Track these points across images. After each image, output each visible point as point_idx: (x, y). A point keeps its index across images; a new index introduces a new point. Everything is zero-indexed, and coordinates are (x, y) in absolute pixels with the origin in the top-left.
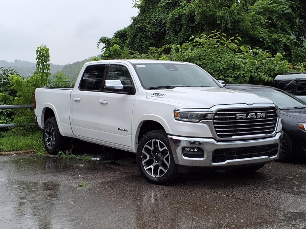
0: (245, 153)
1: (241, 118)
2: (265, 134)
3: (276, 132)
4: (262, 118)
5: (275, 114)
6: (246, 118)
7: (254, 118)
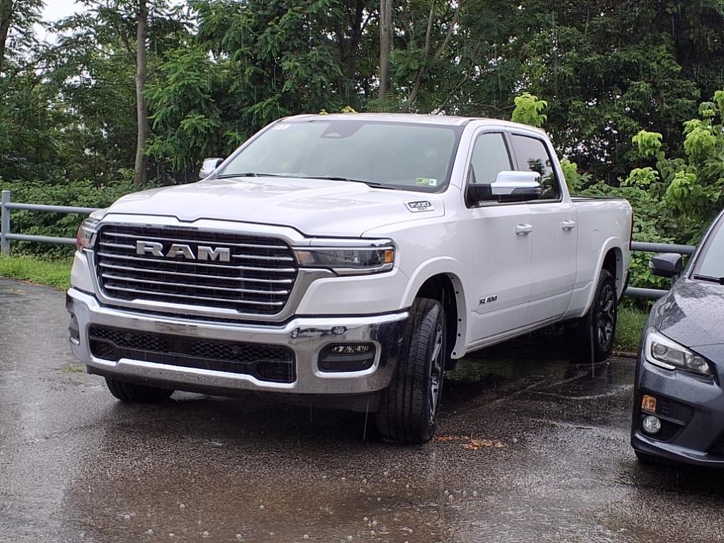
0: (161, 350)
1: (148, 254)
2: (238, 310)
3: (296, 313)
4: (217, 261)
5: (291, 259)
6: (162, 255)
7: (188, 257)
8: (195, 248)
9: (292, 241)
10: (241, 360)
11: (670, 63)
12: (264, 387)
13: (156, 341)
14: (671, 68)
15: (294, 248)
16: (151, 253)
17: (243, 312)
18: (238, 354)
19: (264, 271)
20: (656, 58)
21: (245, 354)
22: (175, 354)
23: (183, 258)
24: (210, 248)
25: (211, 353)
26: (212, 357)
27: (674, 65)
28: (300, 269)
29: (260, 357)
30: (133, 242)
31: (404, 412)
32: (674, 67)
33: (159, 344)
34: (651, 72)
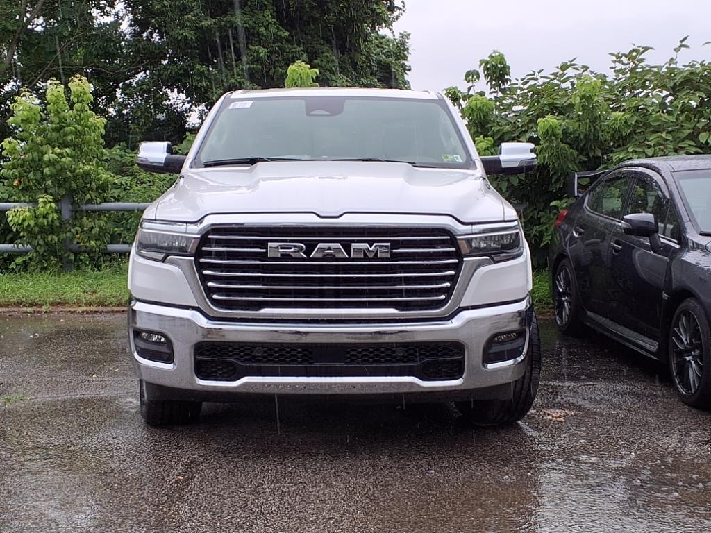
0: (304, 361)
1: (285, 257)
2: (397, 309)
3: (461, 305)
4: (376, 258)
5: (454, 249)
6: (305, 256)
7: (340, 256)
8: (347, 246)
9: (458, 230)
10: (405, 362)
11: (277, 28)
12: (430, 388)
13: (299, 353)
14: (279, 33)
15: (458, 237)
16: (289, 255)
17: (402, 310)
18: (403, 356)
19: (422, 265)
20: (263, 23)
21: (410, 354)
22: (324, 365)
23: (333, 258)
24: (367, 244)
25: (371, 358)
26: (372, 363)
27: (281, 30)
28: (465, 259)
29: (427, 357)
30: (263, 244)
31: (521, 393)
32: (282, 33)
33: (303, 356)
34: (261, 37)
